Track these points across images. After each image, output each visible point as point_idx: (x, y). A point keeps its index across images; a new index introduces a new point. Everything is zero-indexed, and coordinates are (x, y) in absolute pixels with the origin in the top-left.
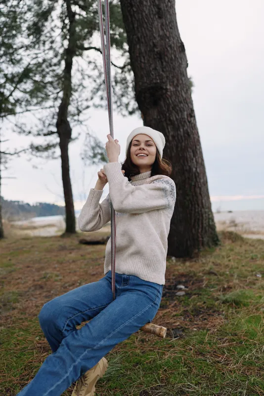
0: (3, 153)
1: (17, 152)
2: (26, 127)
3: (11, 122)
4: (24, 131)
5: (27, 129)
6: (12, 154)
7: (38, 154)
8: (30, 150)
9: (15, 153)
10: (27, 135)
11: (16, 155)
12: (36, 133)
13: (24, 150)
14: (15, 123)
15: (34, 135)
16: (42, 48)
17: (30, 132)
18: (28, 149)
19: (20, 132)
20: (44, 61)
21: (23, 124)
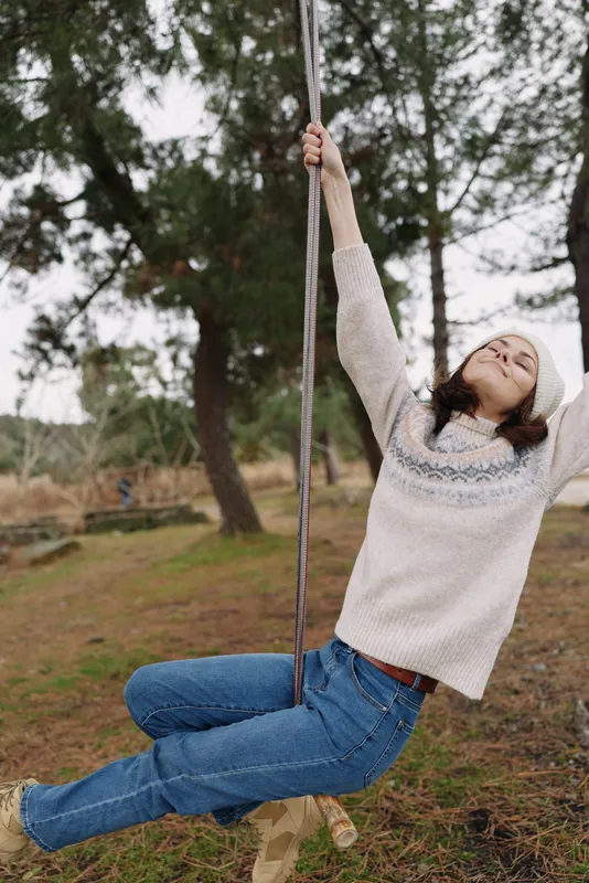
0: (455, 322)
1: (485, 315)
2: (502, 256)
3: (467, 251)
4: (500, 268)
5: (505, 262)
6: (472, 323)
7: (535, 314)
8: (516, 309)
9: (482, 319)
10: (507, 274)
11: (483, 324)
12: (529, 266)
13: (501, 311)
14: (477, 251)
15: (524, 272)
16: (536, 60)
17: (513, 268)
18: (508, 307)
19: (491, 272)
20: (543, 90)
21: (495, 251)
